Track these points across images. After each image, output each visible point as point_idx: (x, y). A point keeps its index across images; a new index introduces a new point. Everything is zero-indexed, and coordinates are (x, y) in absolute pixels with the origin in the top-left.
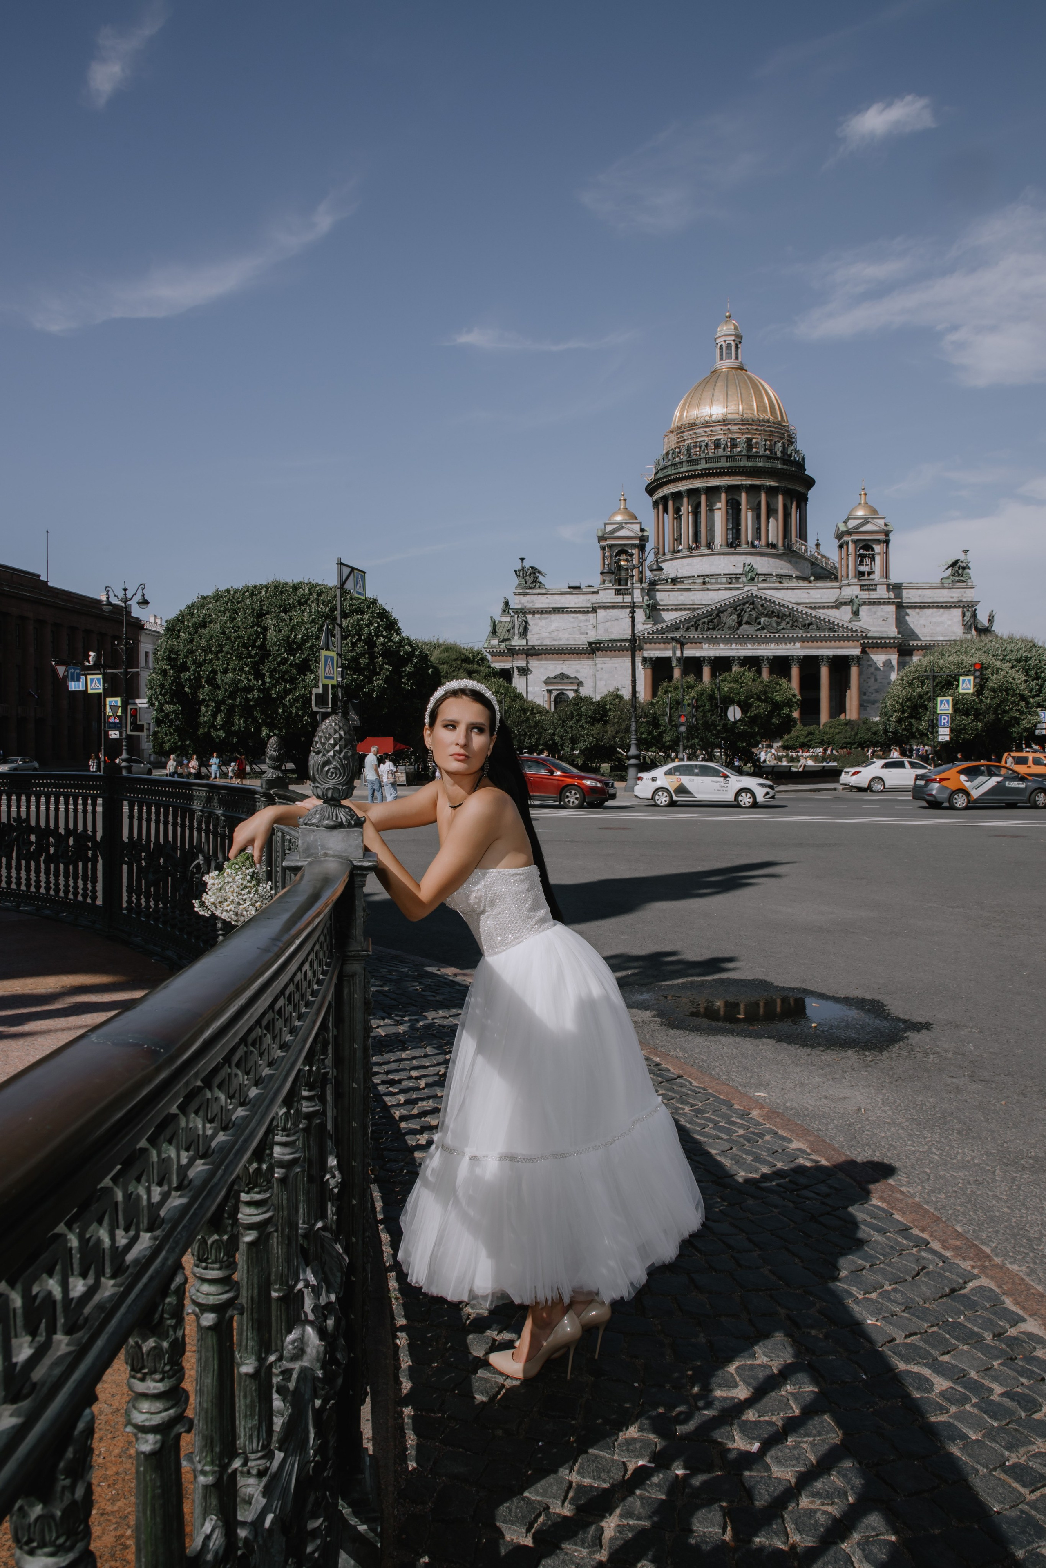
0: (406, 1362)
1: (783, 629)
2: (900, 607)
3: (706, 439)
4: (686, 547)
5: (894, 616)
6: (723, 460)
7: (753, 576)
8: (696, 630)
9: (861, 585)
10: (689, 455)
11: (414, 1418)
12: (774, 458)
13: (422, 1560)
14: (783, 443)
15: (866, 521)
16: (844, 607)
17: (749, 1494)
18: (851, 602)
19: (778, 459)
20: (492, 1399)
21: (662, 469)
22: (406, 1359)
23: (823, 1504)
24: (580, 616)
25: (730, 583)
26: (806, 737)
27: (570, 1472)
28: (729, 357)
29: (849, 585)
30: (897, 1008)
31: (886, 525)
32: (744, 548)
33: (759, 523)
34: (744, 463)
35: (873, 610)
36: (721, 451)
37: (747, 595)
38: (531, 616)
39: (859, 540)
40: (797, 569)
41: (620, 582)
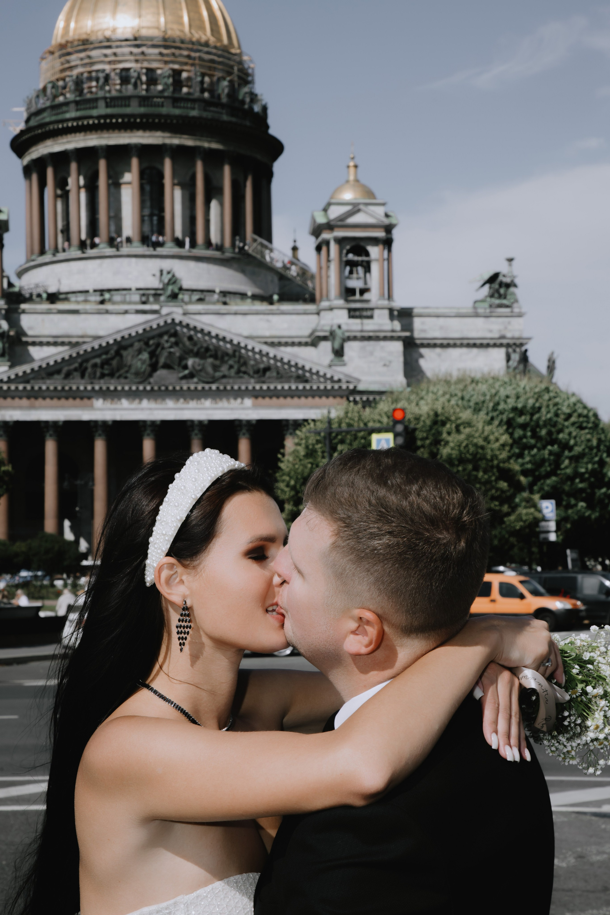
1: (224, 377)
2: (411, 344)
4: (76, 242)
5: (401, 359)
6: (134, 103)
7: (175, 293)
8: (83, 376)
9: (350, 310)
10: (79, 92)
12: (215, 105)
14: (231, 82)
15: (356, 209)
16: (320, 343)
19: (223, 106)
21: (36, 114)
25: (144, 303)
29: (331, 309)
31: (387, 216)
32: (168, 248)
33: (193, 207)
34: (167, 110)
35: (369, 348)
36: (130, 89)
37: (166, 322)
39: (345, 239)
40: (255, 283)
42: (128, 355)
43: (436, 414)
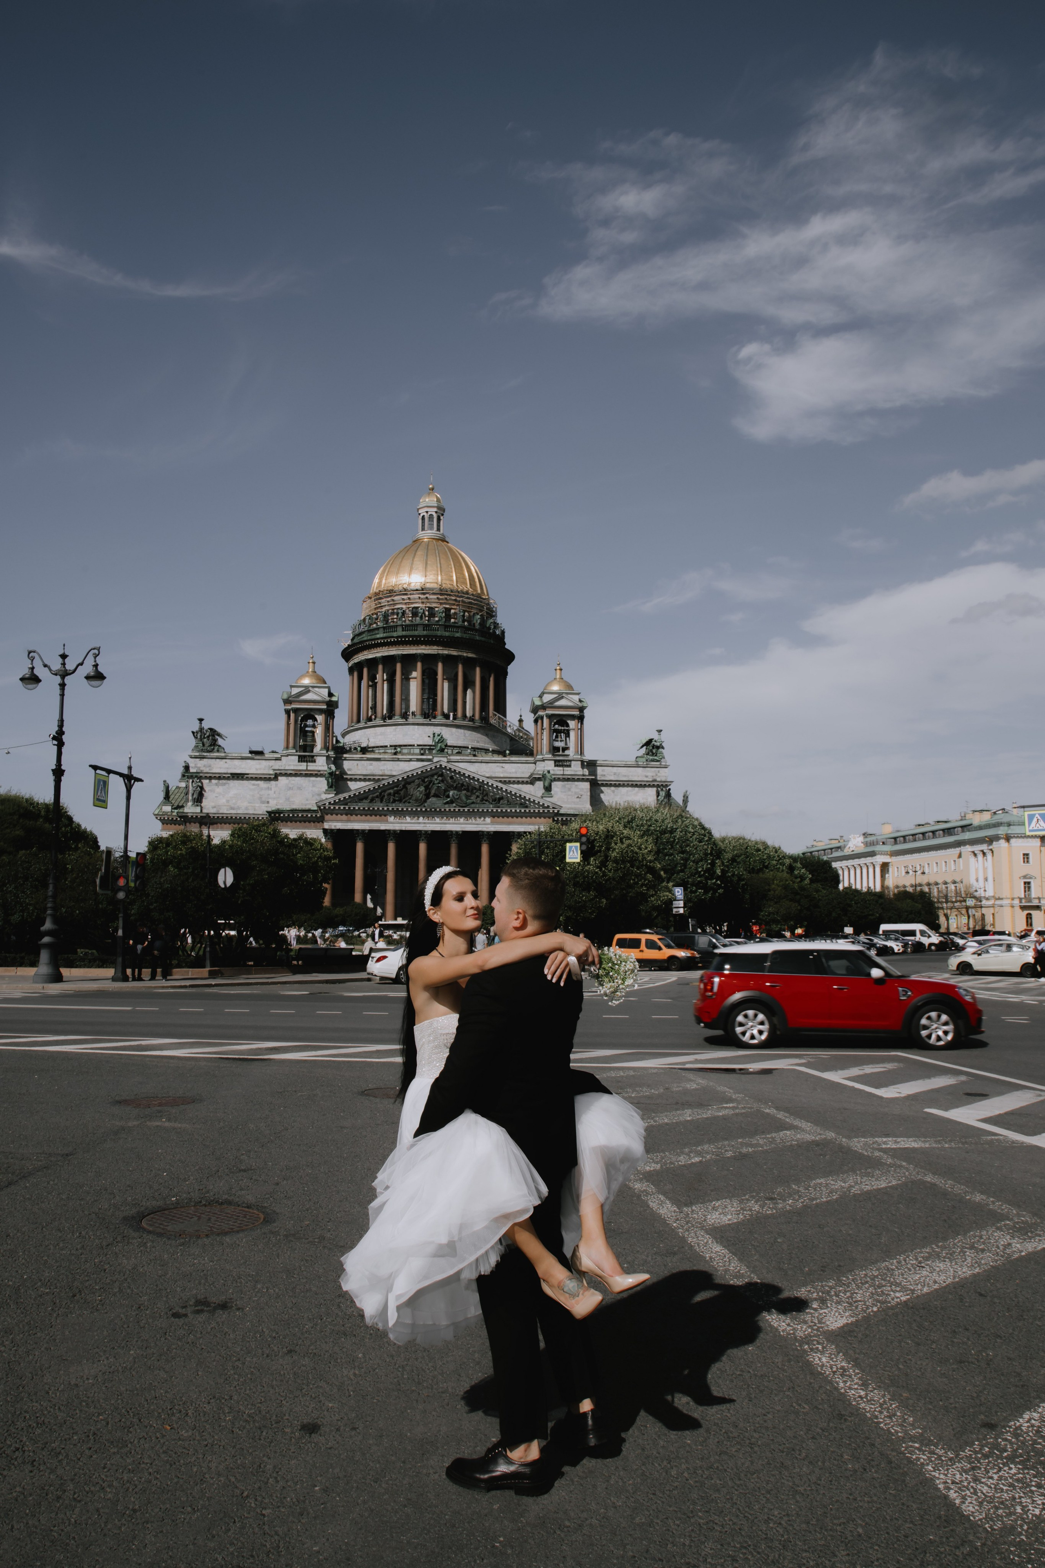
1: (473, 803)
2: (594, 784)
3: (404, 607)
4: (380, 716)
5: (589, 794)
6: (420, 628)
7: (441, 747)
8: (381, 802)
9: (556, 761)
10: (386, 622)
12: (472, 630)
14: (482, 616)
15: (560, 697)
16: (537, 783)
18: (542, 778)
19: (476, 630)
21: (357, 636)
24: (261, 783)
25: (422, 754)
28: (431, 528)
29: (544, 760)
31: (580, 701)
32: (440, 719)
33: (456, 693)
34: (441, 633)
35: (568, 786)
36: (418, 620)
37: (436, 767)
38: (207, 781)
39: (553, 715)
40: (494, 742)
41: (304, 748)
42: (411, 788)
43: (608, 831)
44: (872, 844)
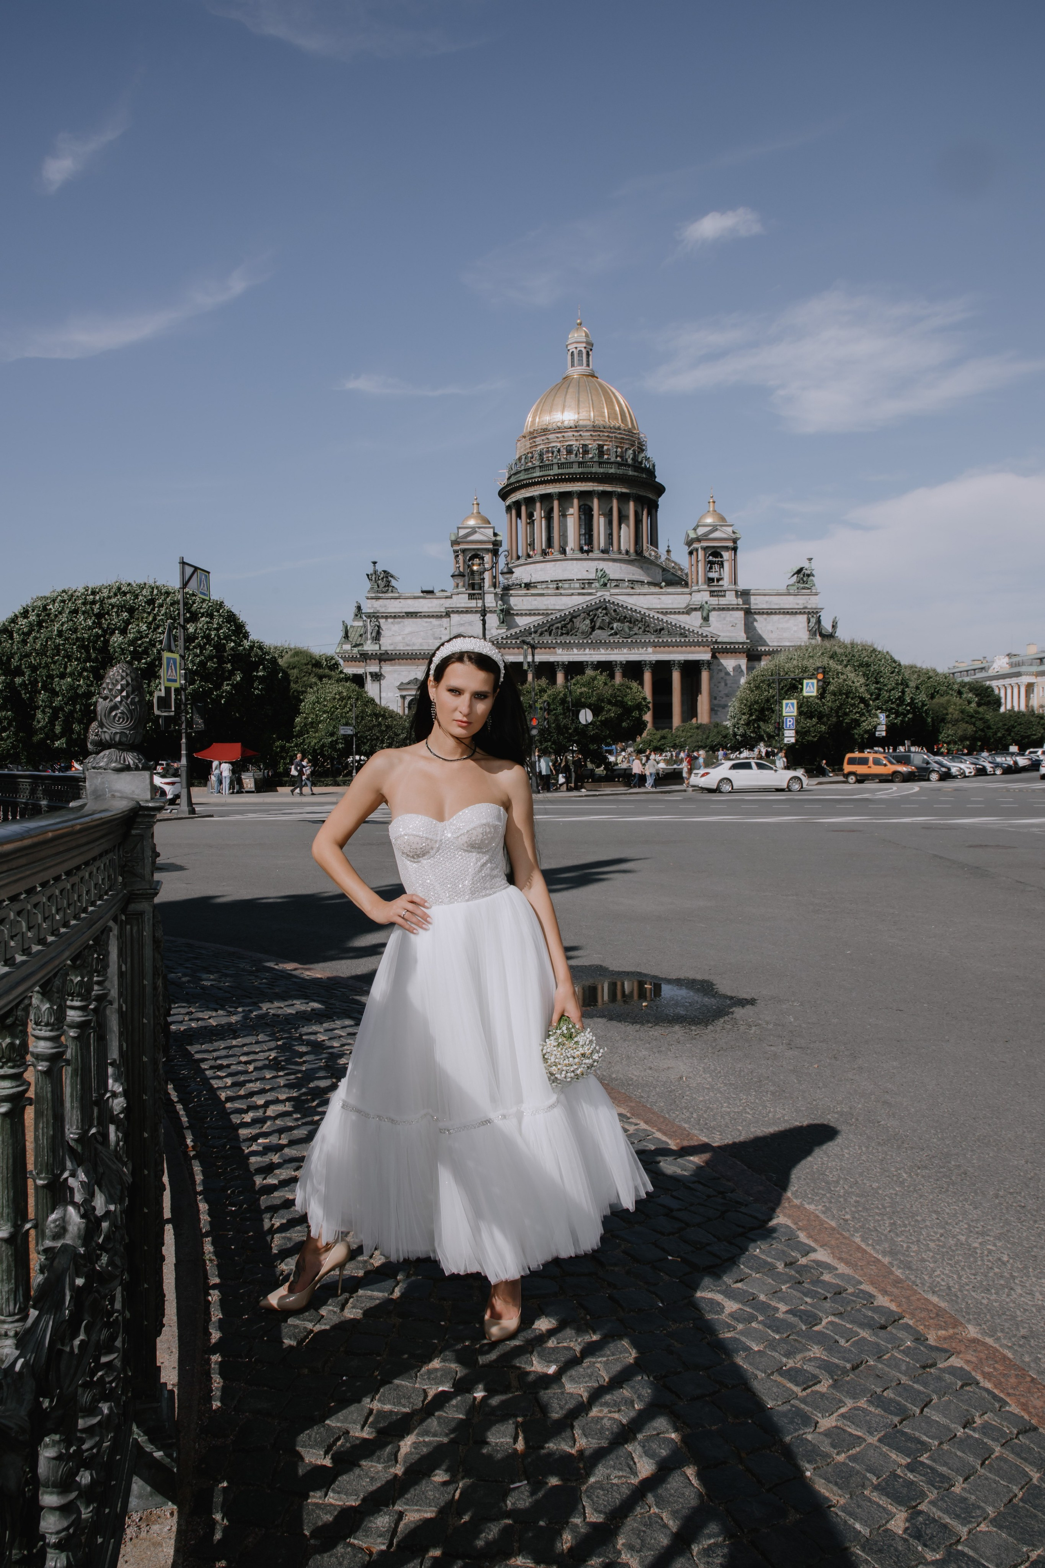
0: (216, 1314)
1: (636, 634)
2: (748, 612)
3: (559, 445)
4: (539, 551)
5: (743, 622)
6: (575, 466)
7: (605, 582)
8: (550, 635)
9: (711, 592)
10: (542, 461)
11: (221, 1364)
12: (625, 465)
13: (220, 1485)
14: (634, 450)
15: (714, 529)
16: (694, 613)
17: (544, 1409)
18: (701, 608)
19: (629, 466)
20: (300, 1343)
21: (515, 474)
22: (216, 1313)
23: (610, 1412)
24: (433, 620)
25: (583, 588)
26: (659, 741)
27: (372, 1401)
28: (581, 364)
29: (699, 591)
30: (725, 986)
31: (734, 533)
32: (596, 554)
33: (611, 528)
34: (595, 469)
35: (723, 616)
36: (572, 457)
37: (600, 601)
38: (384, 620)
39: (708, 547)
40: (648, 575)
41: (472, 586)
42: (577, 621)
44: (1018, 664)
